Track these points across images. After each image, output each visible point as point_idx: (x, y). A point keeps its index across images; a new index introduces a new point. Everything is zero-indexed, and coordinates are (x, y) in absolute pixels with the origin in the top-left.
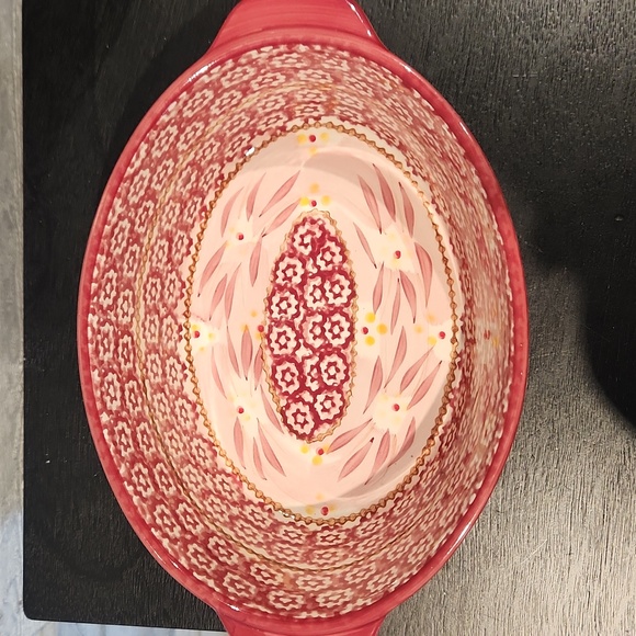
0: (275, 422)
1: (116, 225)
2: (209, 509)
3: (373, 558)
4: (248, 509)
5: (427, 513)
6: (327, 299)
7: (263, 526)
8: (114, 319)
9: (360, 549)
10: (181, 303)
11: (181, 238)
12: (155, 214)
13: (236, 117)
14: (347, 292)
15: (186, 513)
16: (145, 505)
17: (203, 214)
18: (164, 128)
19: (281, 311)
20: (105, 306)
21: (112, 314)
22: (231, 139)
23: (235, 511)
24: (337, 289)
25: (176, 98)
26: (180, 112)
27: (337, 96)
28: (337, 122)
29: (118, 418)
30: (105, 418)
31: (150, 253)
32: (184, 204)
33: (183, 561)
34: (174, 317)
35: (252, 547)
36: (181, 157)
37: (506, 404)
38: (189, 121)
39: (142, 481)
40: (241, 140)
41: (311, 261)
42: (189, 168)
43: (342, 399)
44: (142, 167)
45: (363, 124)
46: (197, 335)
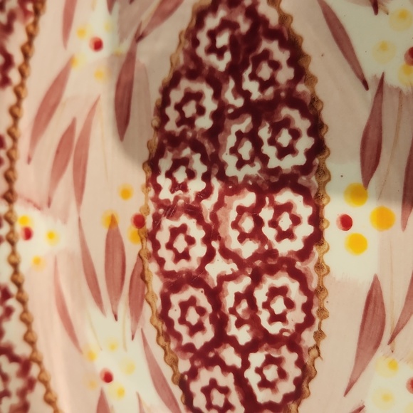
0: (170, 401)
6: (265, 159)
14: (305, 143)
17: (28, 5)
19: (175, 186)
24: (285, 138)
41: (232, 84)
43: (300, 363)
46: (28, 234)
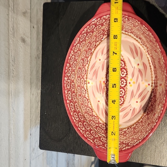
0: (107, 104)
1: (71, 57)
2: (91, 124)
3: (130, 138)
4: (100, 125)
5: (144, 127)
7: (104, 129)
8: (70, 79)
9: (127, 136)
10: (85, 75)
11: (86, 60)
12: (80, 54)
13: (100, 31)
14: (125, 73)
15: (86, 125)
16: (76, 122)
17: (91, 54)
18: (83, 34)
20: (68, 76)
21: (70, 77)
22: (98, 36)
23: (97, 125)
24: (123, 73)
25: (86, 27)
26: (87, 30)
27: (124, 26)
28: (124, 32)
29: (71, 102)
30: (68, 101)
31: (79, 63)
32: (87, 52)
33: (85, 136)
34: (84, 79)
35: (101, 134)
36: (86, 41)
37: (164, 101)
38: (89, 32)
39: (76, 116)
40: (101, 37)
42: (88, 44)
43: (124, 99)
44: (78, 43)
45: (131, 33)
46: (89, 83)
